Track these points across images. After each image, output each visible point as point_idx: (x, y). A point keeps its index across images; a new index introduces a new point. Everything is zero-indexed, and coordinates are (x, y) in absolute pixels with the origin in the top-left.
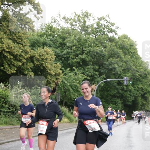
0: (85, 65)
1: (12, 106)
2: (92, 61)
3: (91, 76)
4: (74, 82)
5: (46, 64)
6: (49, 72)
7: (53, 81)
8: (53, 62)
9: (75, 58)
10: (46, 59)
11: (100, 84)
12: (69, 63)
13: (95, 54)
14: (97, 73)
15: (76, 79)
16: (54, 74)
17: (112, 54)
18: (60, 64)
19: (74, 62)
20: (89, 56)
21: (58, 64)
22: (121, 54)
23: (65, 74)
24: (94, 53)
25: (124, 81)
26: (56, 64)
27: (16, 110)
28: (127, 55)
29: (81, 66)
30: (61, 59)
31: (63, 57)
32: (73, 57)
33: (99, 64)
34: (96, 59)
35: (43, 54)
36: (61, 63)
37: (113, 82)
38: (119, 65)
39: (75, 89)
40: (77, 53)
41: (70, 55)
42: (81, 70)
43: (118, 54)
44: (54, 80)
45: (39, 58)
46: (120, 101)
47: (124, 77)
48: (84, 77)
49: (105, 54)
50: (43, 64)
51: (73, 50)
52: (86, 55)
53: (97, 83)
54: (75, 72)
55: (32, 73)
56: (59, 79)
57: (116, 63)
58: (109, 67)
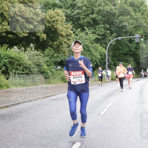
0: (96, 24)
1: (26, 68)
2: (102, 20)
3: (103, 35)
4: (85, 42)
5: (57, 25)
6: (60, 33)
7: (65, 42)
8: (64, 23)
9: (86, 18)
10: (57, 21)
11: (111, 43)
12: (80, 23)
13: (106, 13)
14: (108, 32)
15: (87, 39)
16: (65, 34)
17: (122, 12)
18: (70, 25)
19: (84, 22)
20: (99, 15)
21: (69, 25)
22: (131, 11)
23: (77, 35)
24: (104, 12)
25: (136, 39)
26: (67, 25)
27: (30, 72)
28: (137, 13)
29: (92, 26)
30: (72, 20)
31: (73, 18)
32: (83, 17)
33: (109, 23)
34: (107, 17)
35: (53, 16)
36: (72, 23)
37: (124, 40)
38: (130, 23)
39: (87, 49)
40: (87, 13)
41: (81, 15)
42: (92, 30)
43: (129, 12)
44: (65, 40)
45: (50, 19)
46: (132, 59)
47: (136, 35)
48: (95, 37)
49: (115, 12)
50: (54, 25)
51: (83, 11)
52: (96, 15)
53: (108, 42)
54: (86, 31)
55: (45, 34)
56: (70, 39)
57: (126, 21)
58: (119, 25)
